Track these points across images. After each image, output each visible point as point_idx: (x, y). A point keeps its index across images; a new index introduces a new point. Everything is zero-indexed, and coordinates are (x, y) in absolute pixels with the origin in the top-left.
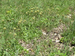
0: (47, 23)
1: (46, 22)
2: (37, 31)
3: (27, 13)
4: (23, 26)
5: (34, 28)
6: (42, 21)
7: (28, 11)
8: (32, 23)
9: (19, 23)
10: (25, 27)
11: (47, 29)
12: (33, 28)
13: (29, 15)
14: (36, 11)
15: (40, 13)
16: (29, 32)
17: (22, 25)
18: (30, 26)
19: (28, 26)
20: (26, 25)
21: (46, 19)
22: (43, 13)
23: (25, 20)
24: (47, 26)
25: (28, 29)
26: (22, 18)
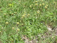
0: (53, 17)
4: (26, 21)
6: (47, 15)
7: (32, 5)
8: (37, 17)
13: (34, 8)
14: (41, 5)
15: (46, 7)
16: (33, 28)
17: (25, 19)
18: (34, 20)
19: (32, 21)
20: (30, 20)
22: (48, 7)
23: (29, 14)
25: (31, 24)
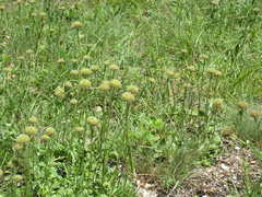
1: (157, 138)
2: (113, 184)
3: (60, 91)
5: (94, 166)
9: (18, 146)
10: (52, 161)
11: (163, 173)
12: (89, 167)
21: (159, 121)
24: (163, 159)
26: (33, 119)
